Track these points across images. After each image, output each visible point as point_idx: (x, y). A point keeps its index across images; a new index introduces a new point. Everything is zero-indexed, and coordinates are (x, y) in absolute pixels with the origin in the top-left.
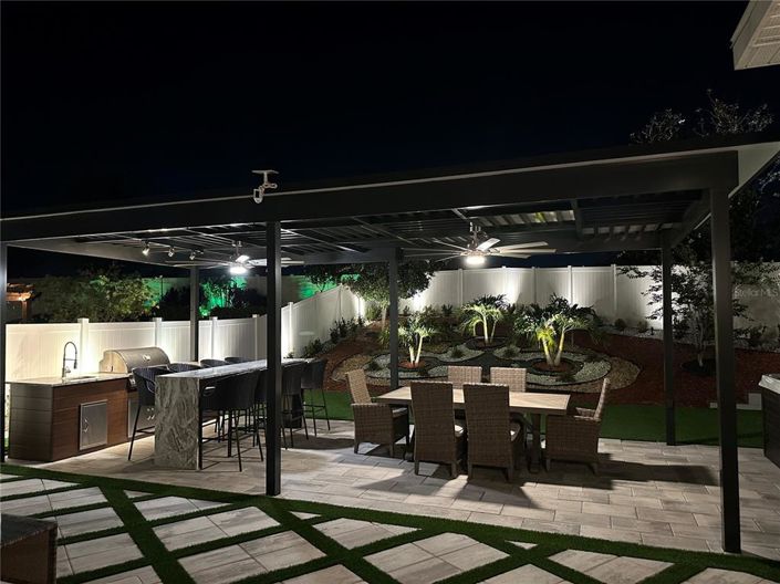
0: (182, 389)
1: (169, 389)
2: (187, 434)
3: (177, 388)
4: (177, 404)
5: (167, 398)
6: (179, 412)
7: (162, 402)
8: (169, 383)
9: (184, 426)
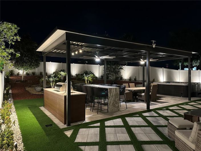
0: (116, 91)
1: (112, 91)
2: (117, 102)
3: (114, 91)
4: (114, 95)
5: (112, 93)
6: (115, 97)
7: (110, 95)
8: (112, 89)
9: (116, 100)
